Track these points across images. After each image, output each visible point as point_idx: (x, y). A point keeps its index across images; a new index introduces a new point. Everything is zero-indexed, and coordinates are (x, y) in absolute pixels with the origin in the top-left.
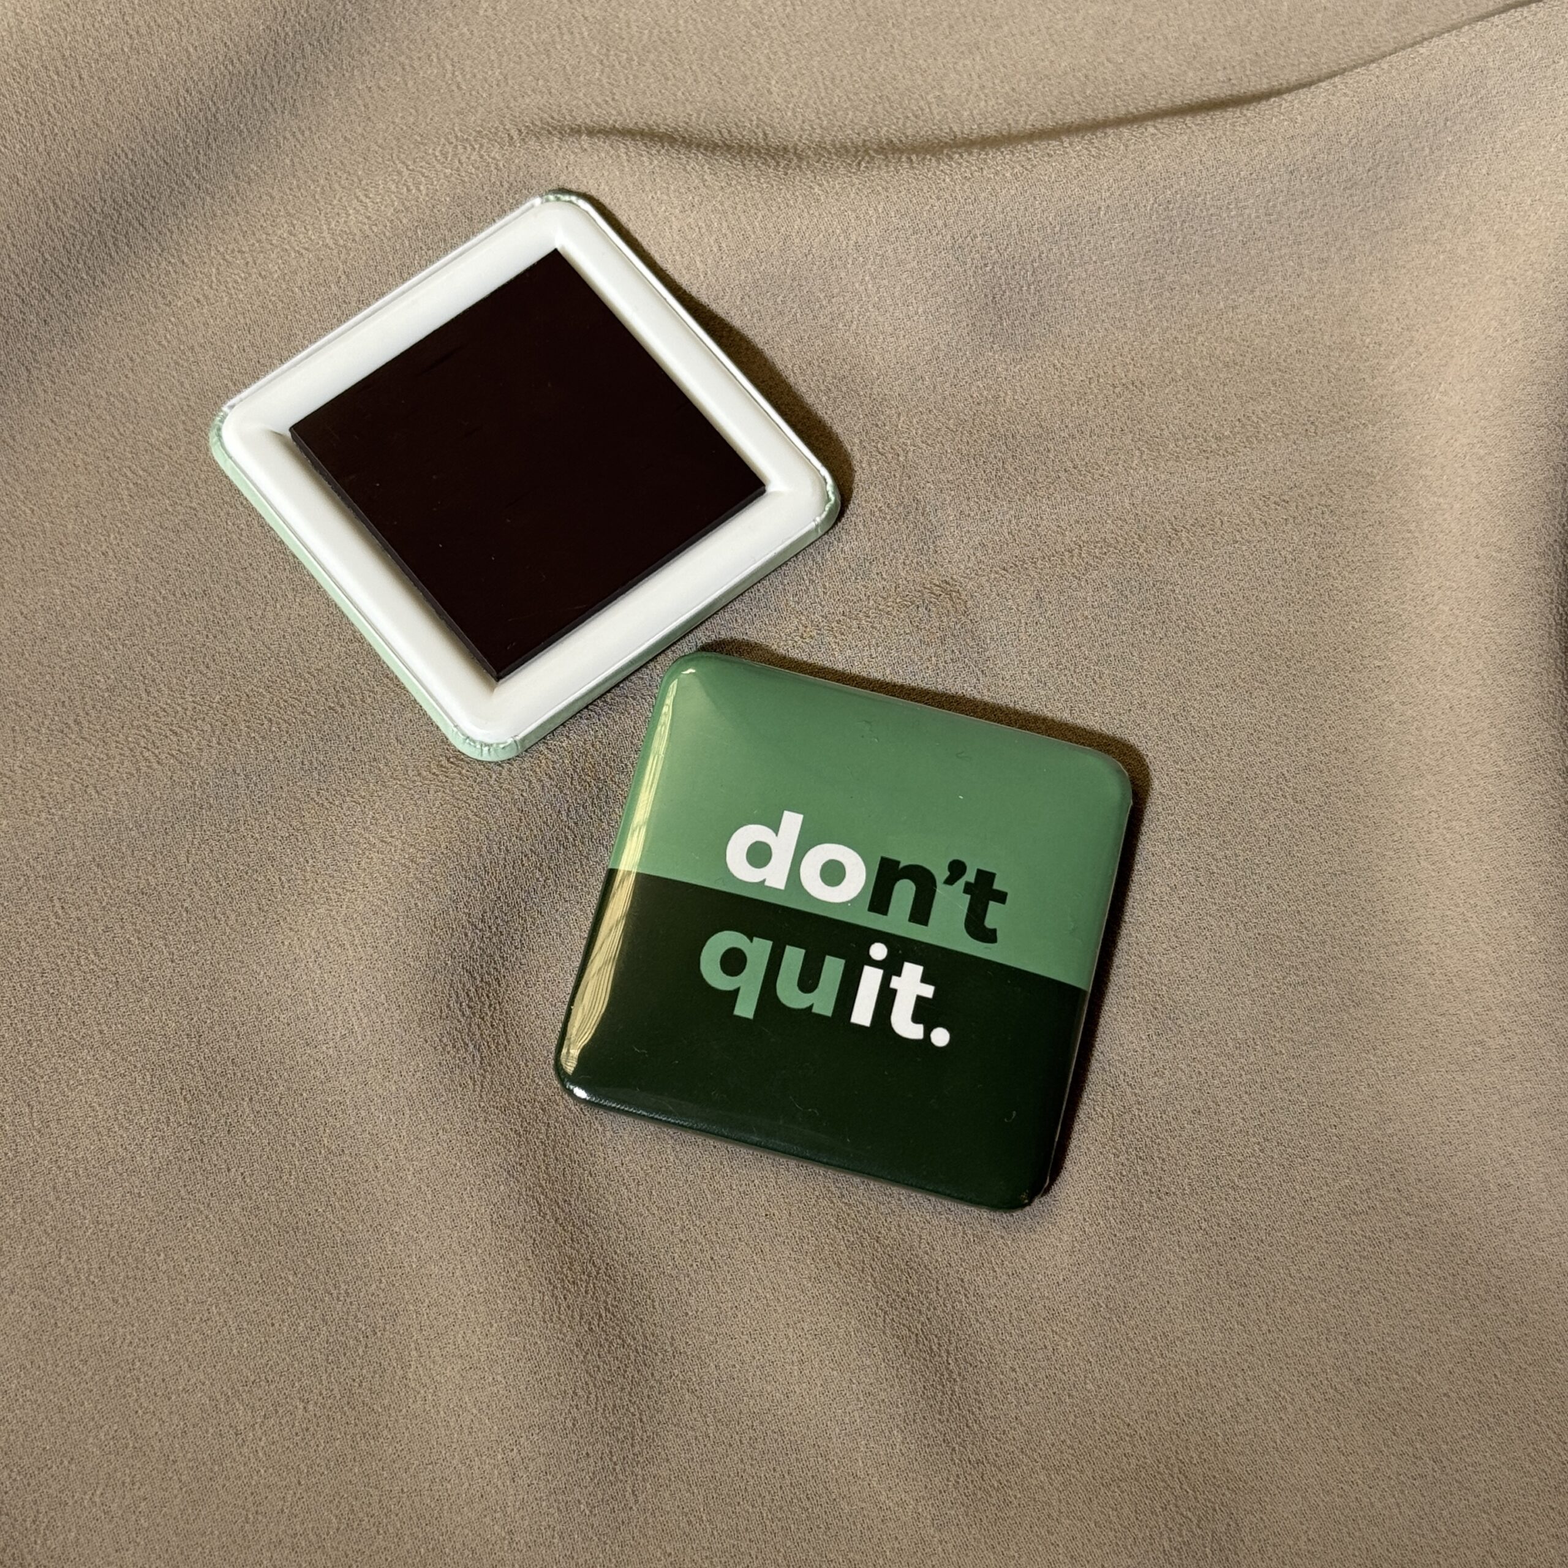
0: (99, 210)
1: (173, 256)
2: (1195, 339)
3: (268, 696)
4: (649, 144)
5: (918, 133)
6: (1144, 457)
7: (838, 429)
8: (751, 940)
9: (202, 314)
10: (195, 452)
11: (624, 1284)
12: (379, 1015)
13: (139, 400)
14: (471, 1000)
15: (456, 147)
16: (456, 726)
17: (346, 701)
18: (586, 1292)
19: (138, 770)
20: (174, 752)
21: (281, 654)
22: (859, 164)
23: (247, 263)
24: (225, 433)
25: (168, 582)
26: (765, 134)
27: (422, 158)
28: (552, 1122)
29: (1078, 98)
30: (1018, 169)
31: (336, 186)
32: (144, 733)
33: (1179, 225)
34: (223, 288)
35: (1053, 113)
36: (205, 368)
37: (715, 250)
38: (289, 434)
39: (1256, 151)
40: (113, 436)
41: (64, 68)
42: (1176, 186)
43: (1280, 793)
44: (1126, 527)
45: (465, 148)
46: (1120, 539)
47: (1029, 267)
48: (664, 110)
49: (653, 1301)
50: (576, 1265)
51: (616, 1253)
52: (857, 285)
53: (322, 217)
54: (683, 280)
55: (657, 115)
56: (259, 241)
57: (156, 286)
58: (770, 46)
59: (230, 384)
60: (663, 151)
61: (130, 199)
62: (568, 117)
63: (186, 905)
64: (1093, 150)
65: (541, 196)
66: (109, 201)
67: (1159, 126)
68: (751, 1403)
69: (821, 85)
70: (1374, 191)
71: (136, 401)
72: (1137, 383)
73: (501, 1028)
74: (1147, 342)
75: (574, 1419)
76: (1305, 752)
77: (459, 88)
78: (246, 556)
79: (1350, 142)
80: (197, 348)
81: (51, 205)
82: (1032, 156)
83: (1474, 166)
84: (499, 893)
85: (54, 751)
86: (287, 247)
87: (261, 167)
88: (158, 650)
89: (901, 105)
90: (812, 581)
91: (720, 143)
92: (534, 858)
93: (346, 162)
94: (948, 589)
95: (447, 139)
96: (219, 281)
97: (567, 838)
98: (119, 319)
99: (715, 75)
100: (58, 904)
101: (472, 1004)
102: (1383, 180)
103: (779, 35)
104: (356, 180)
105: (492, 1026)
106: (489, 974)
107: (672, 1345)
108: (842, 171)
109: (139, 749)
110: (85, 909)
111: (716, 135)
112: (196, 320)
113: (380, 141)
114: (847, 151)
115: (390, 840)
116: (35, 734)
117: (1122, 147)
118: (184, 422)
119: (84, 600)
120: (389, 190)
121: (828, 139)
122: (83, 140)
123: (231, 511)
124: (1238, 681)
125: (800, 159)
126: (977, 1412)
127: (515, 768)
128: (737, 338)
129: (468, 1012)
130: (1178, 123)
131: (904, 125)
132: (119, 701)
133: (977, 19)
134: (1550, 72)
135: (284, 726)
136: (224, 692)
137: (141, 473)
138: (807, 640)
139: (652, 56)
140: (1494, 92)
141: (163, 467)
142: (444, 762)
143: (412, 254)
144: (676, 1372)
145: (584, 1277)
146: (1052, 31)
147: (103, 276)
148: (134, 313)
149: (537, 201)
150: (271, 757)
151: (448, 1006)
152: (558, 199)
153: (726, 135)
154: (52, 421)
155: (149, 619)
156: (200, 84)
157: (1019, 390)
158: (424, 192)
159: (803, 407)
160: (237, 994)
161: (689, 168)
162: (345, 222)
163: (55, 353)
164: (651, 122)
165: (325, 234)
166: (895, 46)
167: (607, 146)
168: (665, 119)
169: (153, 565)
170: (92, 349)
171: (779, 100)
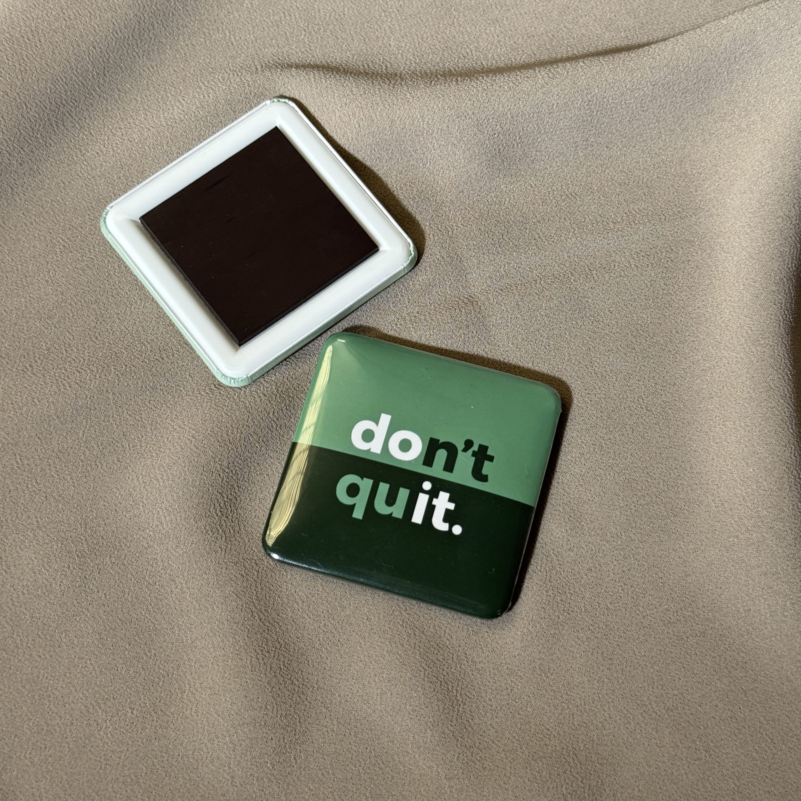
0: (48, 108)
1: (86, 130)
2: (605, 171)
3: (126, 353)
4: (326, 73)
5: (465, 65)
6: (576, 232)
7: (419, 218)
8: (362, 479)
9: (99, 160)
10: (94, 229)
11: (294, 652)
12: (174, 515)
13: (67, 203)
14: (221, 508)
15: (229, 74)
16: (218, 369)
17: (164, 356)
18: (274, 657)
19: (60, 390)
20: (77, 381)
21: (134, 332)
22: (431, 82)
23: (123, 135)
24: (107, 221)
25: (78, 295)
26: (386, 67)
27: (213, 80)
28: (260, 570)
29: (548, 47)
30: (511, 84)
31: (169, 95)
32: (64, 371)
33: (595, 113)
34: (110, 147)
35: (534, 54)
36: (100, 187)
37: (357, 126)
38: (139, 221)
39: (635, 74)
40: (53, 221)
41: (32, 37)
42: (593, 93)
43: (639, 406)
44: (565, 269)
45: (234, 75)
46: (561, 274)
47: (517, 134)
48: (336, 54)
49: (308, 661)
50: (269, 642)
51: (290, 637)
52: (429, 144)
53: (161, 111)
54: (342, 142)
55: (332, 57)
56: (129, 123)
57: (77, 146)
58: (391, 21)
59: (112, 195)
60: (332, 76)
61: (64, 102)
62: (287, 59)
63: (82, 458)
64: (550, 74)
65: (270, 99)
66: (53, 103)
67: (586, 62)
68: (356, 714)
69: (416, 41)
70: (698, 94)
71: (65, 204)
72: (573, 194)
73: (237, 522)
74: (580, 173)
75: (266, 721)
76: (653, 385)
77: (232, 44)
78: (117, 282)
79: (684, 69)
80: (97, 178)
81: (24, 106)
82: (519, 78)
83: (751, 81)
84: (237, 454)
85: (19, 380)
86: (143, 126)
87: (131, 86)
88: (72, 330)
89: (457, 51)
90: (402, 296)
91: (363, 71)
92: (255, 437)
93: (174, 82)
94: (471, 301)
95: (225, 70)
96: (108, 143)
97: (272, 426)
98: (58, 162)
99: (362, 36)
100: (18, 457)
101: (222, 510)
102: (703, 89)
103: (396, 16)
104: (179, 91)
105: (232, 521)
106: (231, 495)
107: (317, 684)
108: (422, 86)
109: (60, 380)
110: (31, 460)
111: (361, 67)
112: (96, 163)
113: (191, 72)
114: (427, 75)
115: (183, 426)
116: (9, 372)
117: (565, 73)
118: (89, 215)
119: (36, 305)
120: (194, 97)
121: (418, 69)
122: (40, 73)
123: (111, 259)
124: (619, 348)
125: (402, 79)
126: (471, 721)
127: (248, 390)
128: (369, 171)
129: (220, 514)
130: (595, 61)
131: (458, 61)
132: (52, 355)
133: (498, 6)
134: (789, 32)
135: (133, 368)
136: (104, 351)
137: (67, 240)
138: (398, 326)
139: (331, 27)
140: (760, 43)
141: (78, 237)
142: (213, 387)
143: (204, 129)
144: (319, 698)
145: (274, 649)
146: (536, 12)
147: (50, 141)
148: (66, 160)
149: (268, 102)
150: (126, 384)
151: (209, 511)
152: (279, 101)
153: (366, 67)
154: (24, 214)
155: (68, 314)
156: (100, 44)
157: (512, 197)
158: (211, 98)
159: (401, 207)
160: (105, 503)
161: (345, 85)
162: (172, 113)
163: (25, 180)
164: (329, 61)
165: (162, 119)
166: (455, 20)
167: (304, 74)
168: (336, 59)
169: (70, 287)
170: (44, 177)
171: (395, 49)
